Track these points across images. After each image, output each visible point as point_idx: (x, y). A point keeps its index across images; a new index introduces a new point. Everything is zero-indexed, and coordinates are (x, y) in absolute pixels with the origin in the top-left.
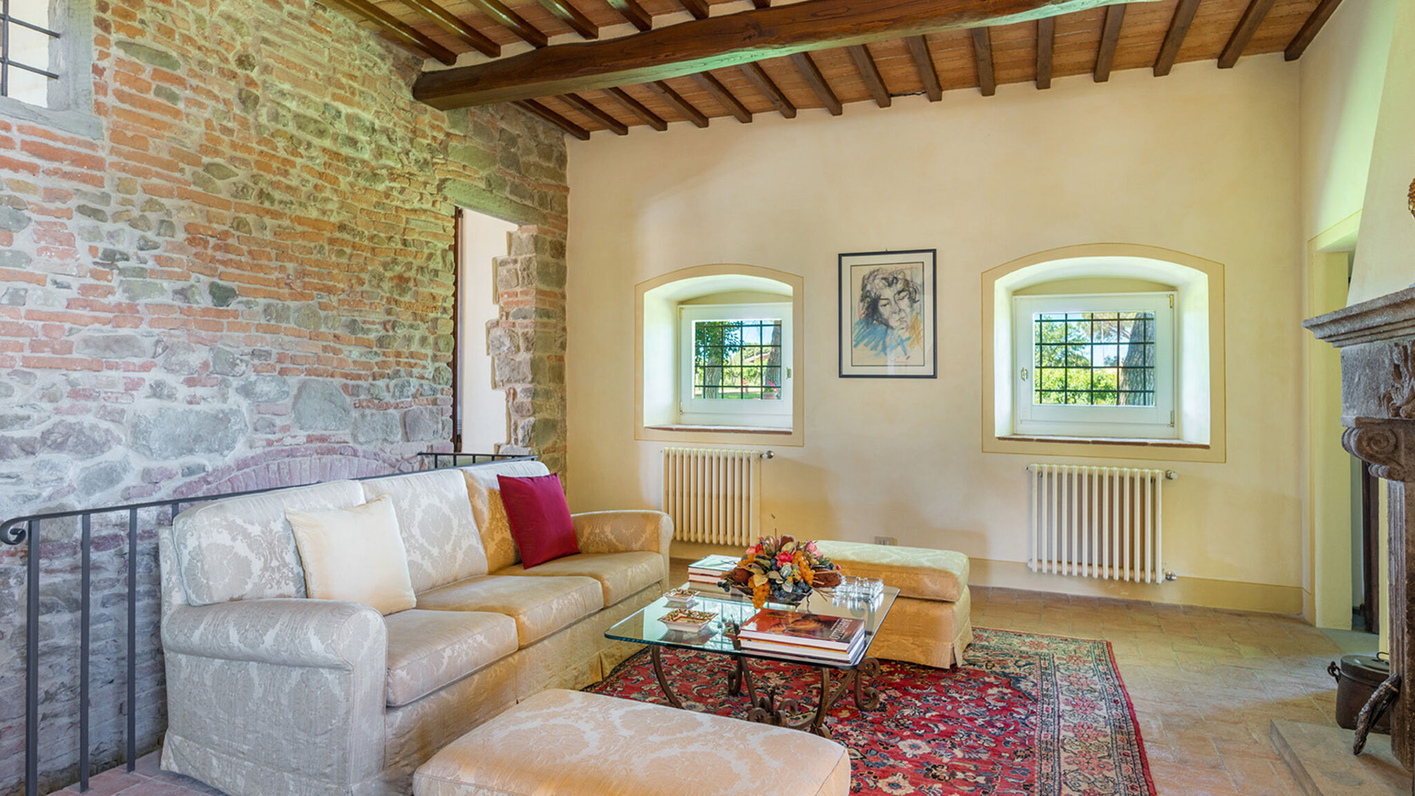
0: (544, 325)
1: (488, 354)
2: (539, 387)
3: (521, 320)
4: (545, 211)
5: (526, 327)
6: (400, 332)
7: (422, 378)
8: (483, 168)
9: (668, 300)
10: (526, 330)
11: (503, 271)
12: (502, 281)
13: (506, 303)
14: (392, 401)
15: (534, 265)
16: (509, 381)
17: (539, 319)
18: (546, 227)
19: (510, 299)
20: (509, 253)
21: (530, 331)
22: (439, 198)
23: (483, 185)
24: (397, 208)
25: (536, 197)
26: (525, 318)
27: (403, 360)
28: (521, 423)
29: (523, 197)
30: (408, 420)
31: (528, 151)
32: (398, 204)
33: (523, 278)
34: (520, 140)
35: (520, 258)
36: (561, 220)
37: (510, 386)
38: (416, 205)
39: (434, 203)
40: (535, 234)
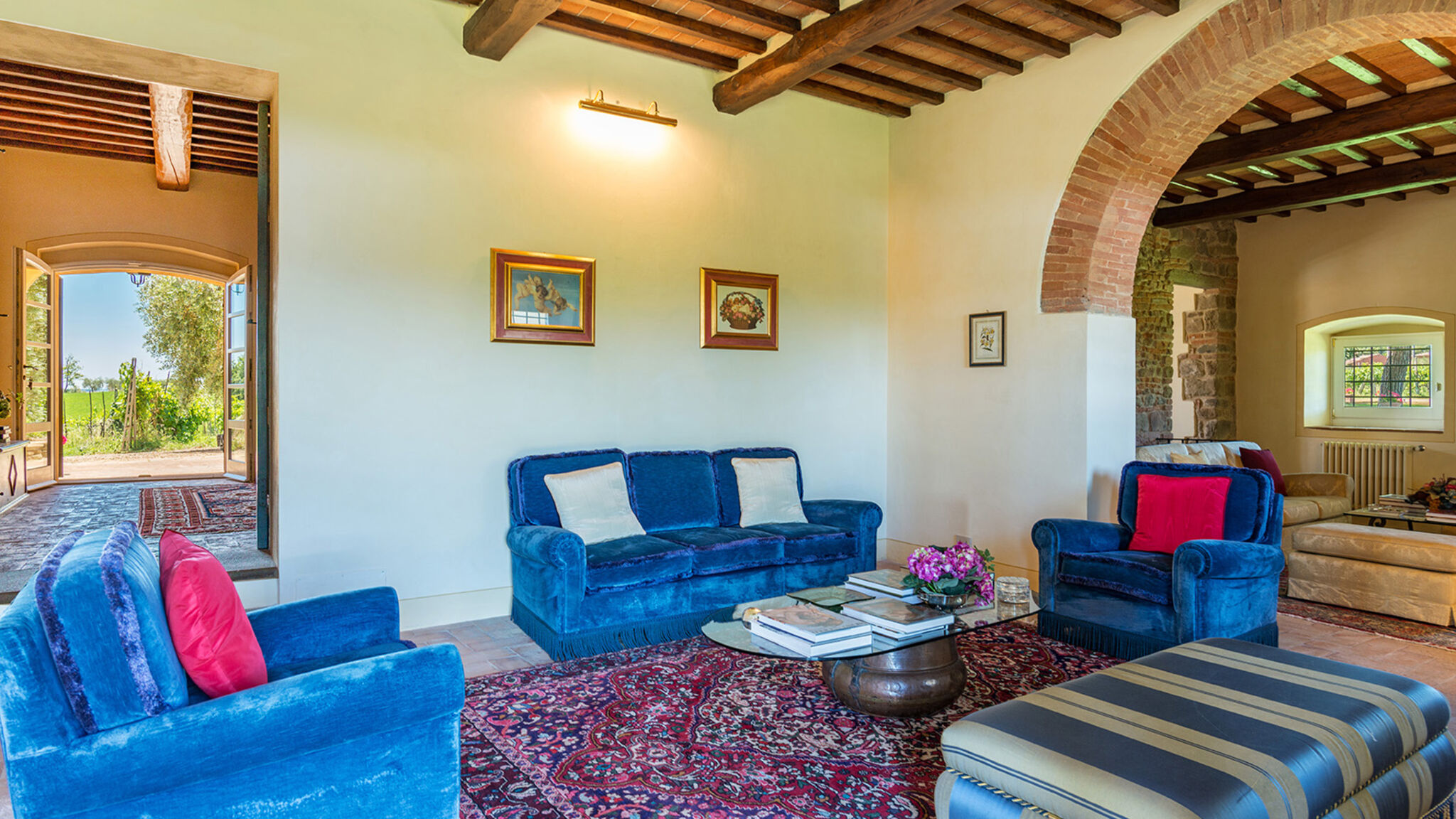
0: (1223, 356)
1: (1179, 377)
2: (1220, 399)
3: (1206, 354)
4: (1223, 278)
5: (1210, 358)
6: (1149, 366)
7: (1158, 393)
8: (1188, 258)
9: (1323, 334)
10: (1210, 360)
11: (1192, 321)
12: (1190, 327)
13: (1194, 342)
14: (1145, 407)
15: (1217, 315)
16: (1196, 395)
17: (1220, 352)
18: (1225, 289)
19: (1197, 340)
20: (1196, 308)
21: (1214, 360)
22: (1166, 283)
23: (1187, 269)
24: (1147, 293)
25: (1218, 269)
26: (1209, 352)
27: (1149, 383)
28: (1206, 423)
29: (1210, 271)
30: (1152, 418)
31: (1213, 239)
32: (1147, 291)
33: (1208, 325)
34: (1208, 233)
35: (1204, 311)
36: (1234, 280)
37: (1197, 398)
38: (1155, 290)
39: (1164, 286)
40: (1217, 294)
